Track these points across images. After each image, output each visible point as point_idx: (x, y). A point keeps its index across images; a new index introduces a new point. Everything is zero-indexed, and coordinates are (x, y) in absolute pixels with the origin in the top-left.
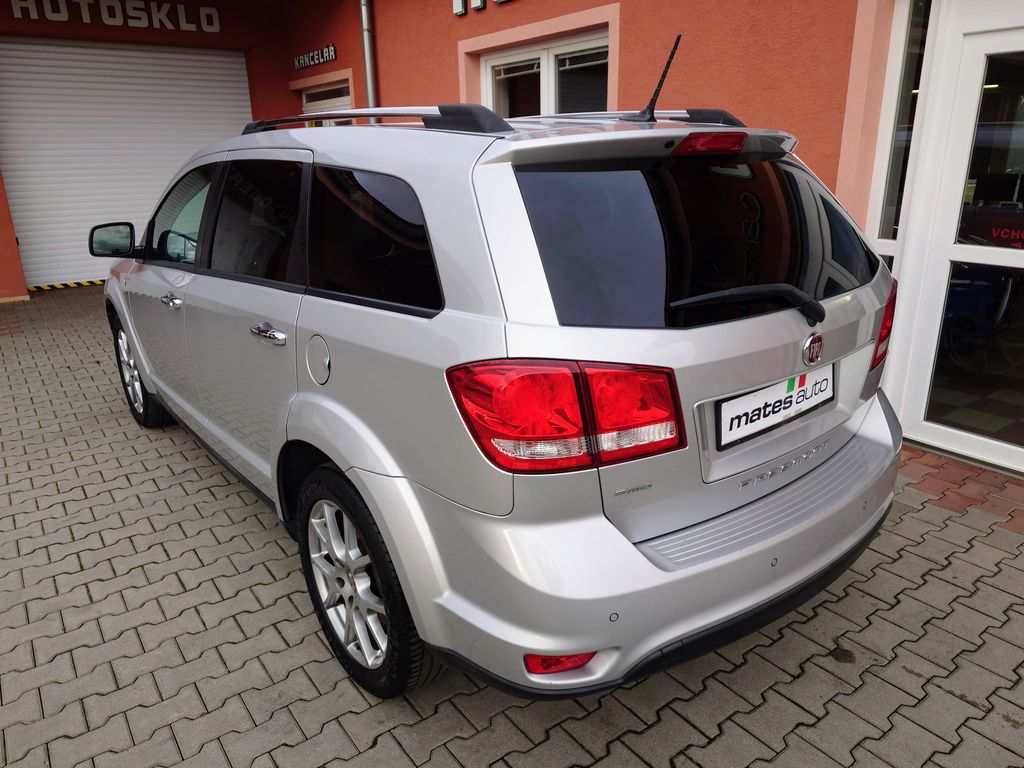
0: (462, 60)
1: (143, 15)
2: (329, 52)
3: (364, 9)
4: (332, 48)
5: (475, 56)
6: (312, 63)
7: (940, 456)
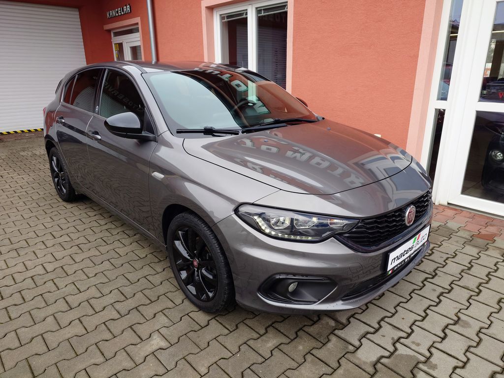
0: (204, 11)
2: (127, 9)
4: (128, 6)
5: (211, 9)
6: (117, 15)
7: (470, 213)
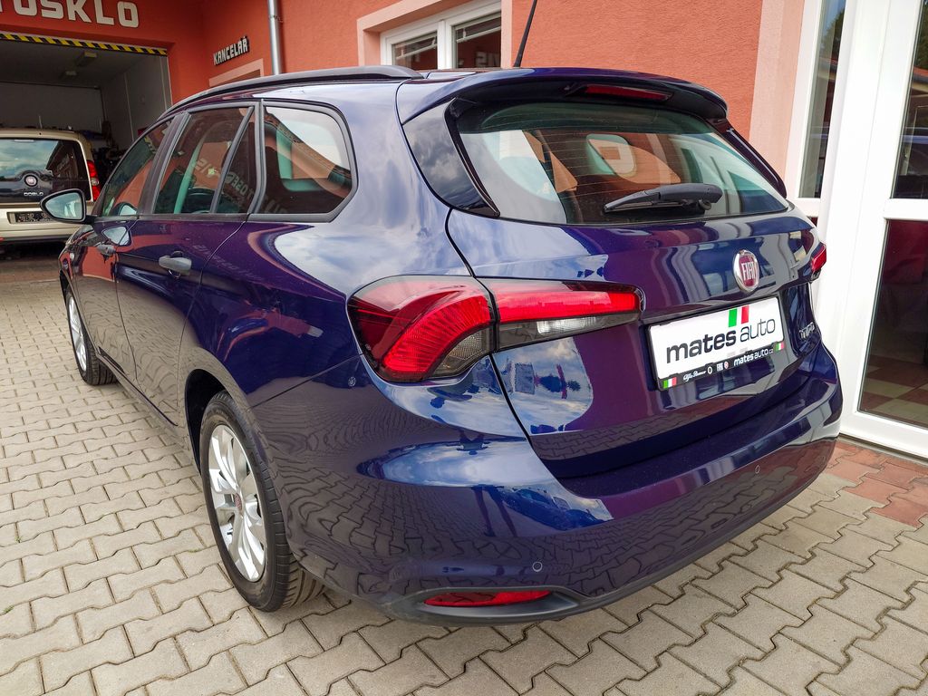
0: (361, 37)
1: (58, 6)
2: (243, 45)
4: (245, 41)
5: (375, 33)
6: (228, 58)
7: (879, 454)
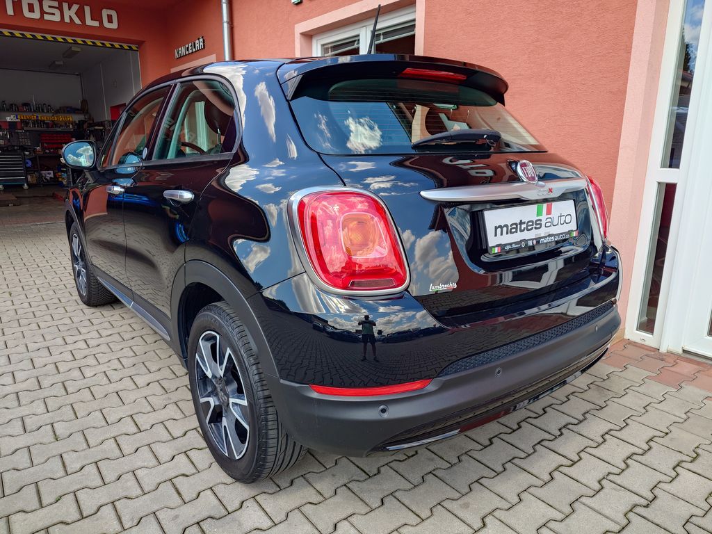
1: (57, 12)
2: (199, 43)
3: (225, 7)
4: (201, 40)
5: (309, 36)
6: (187, 52)
